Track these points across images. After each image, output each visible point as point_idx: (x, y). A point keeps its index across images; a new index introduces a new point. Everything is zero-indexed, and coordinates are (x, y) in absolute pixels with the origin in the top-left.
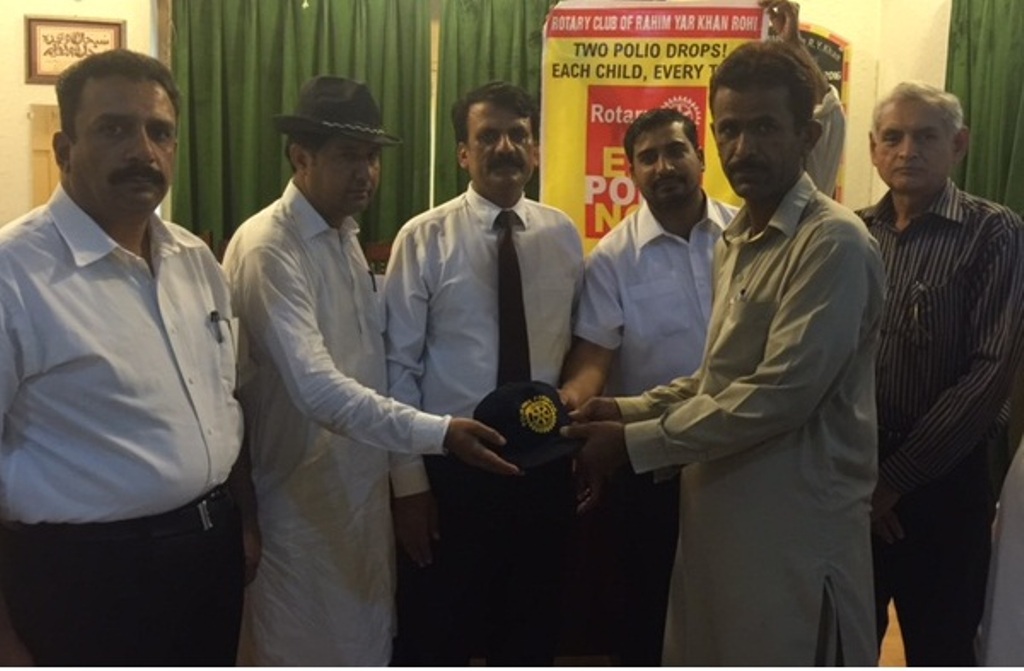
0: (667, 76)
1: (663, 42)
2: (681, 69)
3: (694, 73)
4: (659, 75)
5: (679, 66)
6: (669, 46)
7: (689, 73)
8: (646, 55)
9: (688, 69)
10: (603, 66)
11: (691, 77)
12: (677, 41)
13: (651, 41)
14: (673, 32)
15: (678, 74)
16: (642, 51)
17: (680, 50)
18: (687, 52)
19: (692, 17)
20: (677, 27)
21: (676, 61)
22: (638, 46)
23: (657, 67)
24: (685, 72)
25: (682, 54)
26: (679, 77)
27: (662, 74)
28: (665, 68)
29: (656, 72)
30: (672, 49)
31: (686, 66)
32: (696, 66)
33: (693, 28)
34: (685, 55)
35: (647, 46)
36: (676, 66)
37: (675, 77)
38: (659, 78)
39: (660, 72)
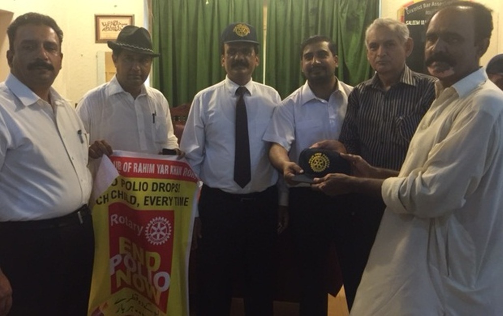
0: (152, 204)
1: (150, 181)
2: (161, 199)
3: (168, 202)
4: (147, 203)
5: (160, 197)
6: (154, 183)
7: (166, 202)
8: (140, 190)
9: (165, 199)
10: (115, 192)
11: (167, 204)
12: (158, 181)
13: (143, 180)
14: (155, 175)
15: (159, 203)
16: (137, 187)
17: (160, 187)
18: (165, 188)
19: (167, 166)
20: (158, 172)
21: (157, 194)
22: (134, 183)
23: (146, 197)
24: (163, 201)
25: (161, 189)
26: (159, 205)
27: (149, 202)
28: (151, 197)
29: (146, 200)
30: (155, 185)
31: (164, 198)
32: (170, 198)
33: (168, 173)
34: (164, 191)
35: (140, 183)
36: (158, 197)
37: (157, 204)
38: (148, 205)
39: (148, 201)
